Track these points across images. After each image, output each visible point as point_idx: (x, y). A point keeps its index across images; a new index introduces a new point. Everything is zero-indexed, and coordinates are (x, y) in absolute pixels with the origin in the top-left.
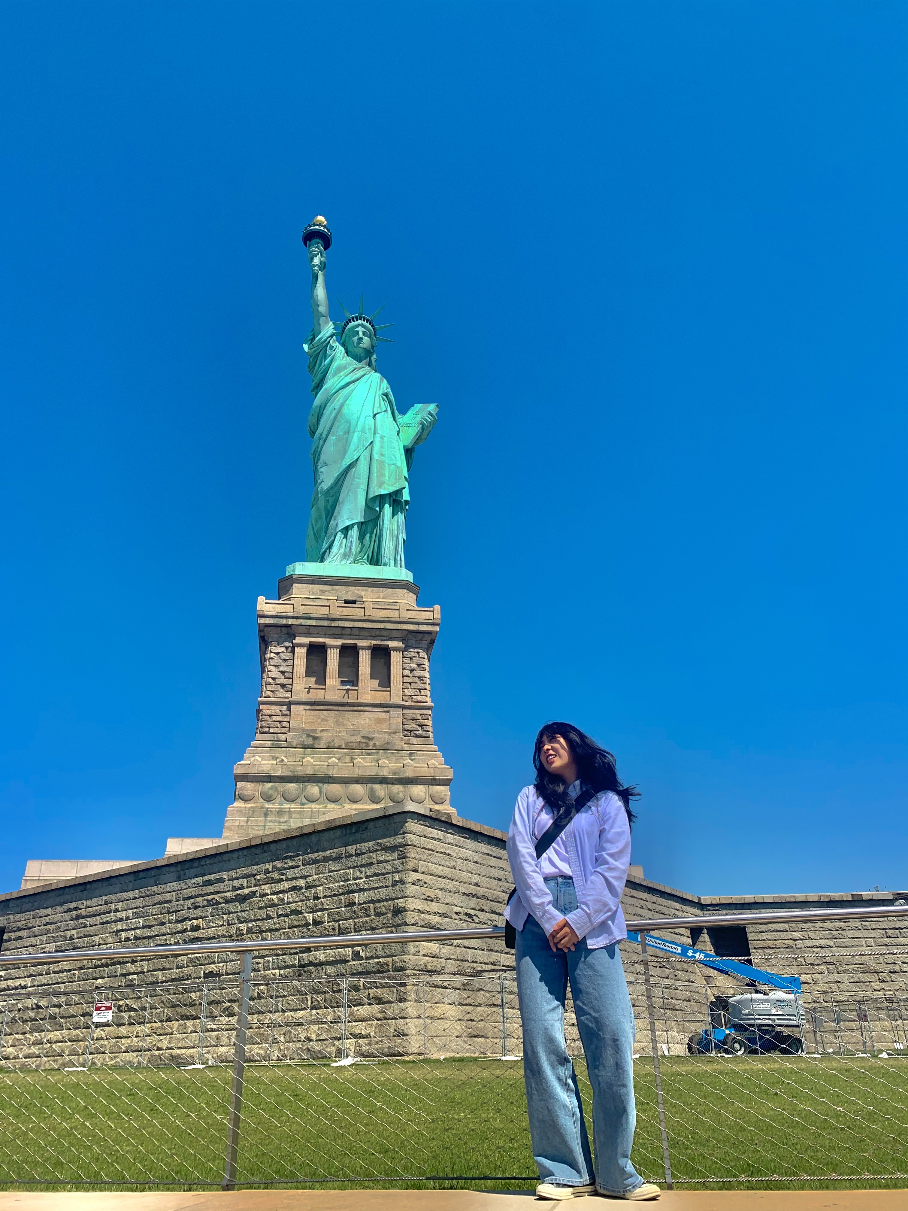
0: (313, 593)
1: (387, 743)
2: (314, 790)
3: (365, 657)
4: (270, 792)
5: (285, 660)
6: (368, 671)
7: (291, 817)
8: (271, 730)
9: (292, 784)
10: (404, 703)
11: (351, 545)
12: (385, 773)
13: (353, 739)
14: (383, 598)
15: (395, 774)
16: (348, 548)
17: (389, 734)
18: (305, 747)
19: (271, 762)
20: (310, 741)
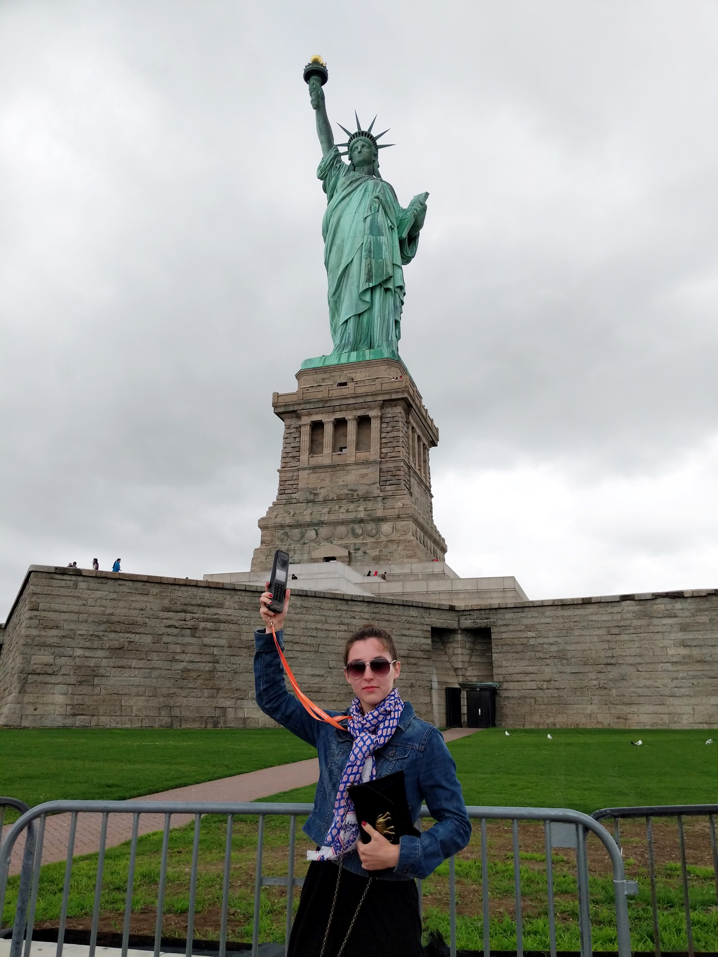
0: (317, 382)
1: (367, 492)
2: (311, 534)
3: (352, 427)
4: (282, 536)
5: (295, 438)
6: (354, 438)
7: (295, 554)
8: (286, 492)
9: (297, 530)
10: (380, 460)
11: (349, 336)
12: (362, 515)
13: (342, 492)
14: (369, 376)
15: (369, 516)
16: (347, 339)
17: (369, 485)
18: (308, 502)
19: (283, 515)
20: (312, 497)
